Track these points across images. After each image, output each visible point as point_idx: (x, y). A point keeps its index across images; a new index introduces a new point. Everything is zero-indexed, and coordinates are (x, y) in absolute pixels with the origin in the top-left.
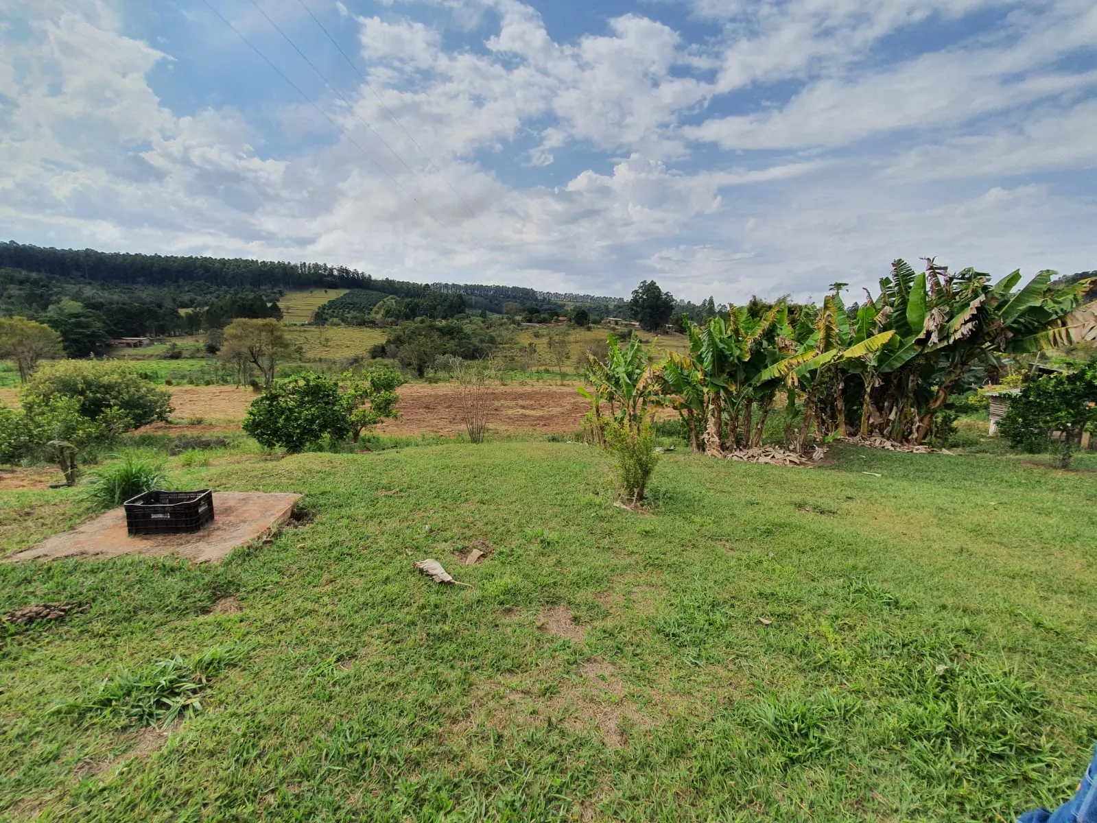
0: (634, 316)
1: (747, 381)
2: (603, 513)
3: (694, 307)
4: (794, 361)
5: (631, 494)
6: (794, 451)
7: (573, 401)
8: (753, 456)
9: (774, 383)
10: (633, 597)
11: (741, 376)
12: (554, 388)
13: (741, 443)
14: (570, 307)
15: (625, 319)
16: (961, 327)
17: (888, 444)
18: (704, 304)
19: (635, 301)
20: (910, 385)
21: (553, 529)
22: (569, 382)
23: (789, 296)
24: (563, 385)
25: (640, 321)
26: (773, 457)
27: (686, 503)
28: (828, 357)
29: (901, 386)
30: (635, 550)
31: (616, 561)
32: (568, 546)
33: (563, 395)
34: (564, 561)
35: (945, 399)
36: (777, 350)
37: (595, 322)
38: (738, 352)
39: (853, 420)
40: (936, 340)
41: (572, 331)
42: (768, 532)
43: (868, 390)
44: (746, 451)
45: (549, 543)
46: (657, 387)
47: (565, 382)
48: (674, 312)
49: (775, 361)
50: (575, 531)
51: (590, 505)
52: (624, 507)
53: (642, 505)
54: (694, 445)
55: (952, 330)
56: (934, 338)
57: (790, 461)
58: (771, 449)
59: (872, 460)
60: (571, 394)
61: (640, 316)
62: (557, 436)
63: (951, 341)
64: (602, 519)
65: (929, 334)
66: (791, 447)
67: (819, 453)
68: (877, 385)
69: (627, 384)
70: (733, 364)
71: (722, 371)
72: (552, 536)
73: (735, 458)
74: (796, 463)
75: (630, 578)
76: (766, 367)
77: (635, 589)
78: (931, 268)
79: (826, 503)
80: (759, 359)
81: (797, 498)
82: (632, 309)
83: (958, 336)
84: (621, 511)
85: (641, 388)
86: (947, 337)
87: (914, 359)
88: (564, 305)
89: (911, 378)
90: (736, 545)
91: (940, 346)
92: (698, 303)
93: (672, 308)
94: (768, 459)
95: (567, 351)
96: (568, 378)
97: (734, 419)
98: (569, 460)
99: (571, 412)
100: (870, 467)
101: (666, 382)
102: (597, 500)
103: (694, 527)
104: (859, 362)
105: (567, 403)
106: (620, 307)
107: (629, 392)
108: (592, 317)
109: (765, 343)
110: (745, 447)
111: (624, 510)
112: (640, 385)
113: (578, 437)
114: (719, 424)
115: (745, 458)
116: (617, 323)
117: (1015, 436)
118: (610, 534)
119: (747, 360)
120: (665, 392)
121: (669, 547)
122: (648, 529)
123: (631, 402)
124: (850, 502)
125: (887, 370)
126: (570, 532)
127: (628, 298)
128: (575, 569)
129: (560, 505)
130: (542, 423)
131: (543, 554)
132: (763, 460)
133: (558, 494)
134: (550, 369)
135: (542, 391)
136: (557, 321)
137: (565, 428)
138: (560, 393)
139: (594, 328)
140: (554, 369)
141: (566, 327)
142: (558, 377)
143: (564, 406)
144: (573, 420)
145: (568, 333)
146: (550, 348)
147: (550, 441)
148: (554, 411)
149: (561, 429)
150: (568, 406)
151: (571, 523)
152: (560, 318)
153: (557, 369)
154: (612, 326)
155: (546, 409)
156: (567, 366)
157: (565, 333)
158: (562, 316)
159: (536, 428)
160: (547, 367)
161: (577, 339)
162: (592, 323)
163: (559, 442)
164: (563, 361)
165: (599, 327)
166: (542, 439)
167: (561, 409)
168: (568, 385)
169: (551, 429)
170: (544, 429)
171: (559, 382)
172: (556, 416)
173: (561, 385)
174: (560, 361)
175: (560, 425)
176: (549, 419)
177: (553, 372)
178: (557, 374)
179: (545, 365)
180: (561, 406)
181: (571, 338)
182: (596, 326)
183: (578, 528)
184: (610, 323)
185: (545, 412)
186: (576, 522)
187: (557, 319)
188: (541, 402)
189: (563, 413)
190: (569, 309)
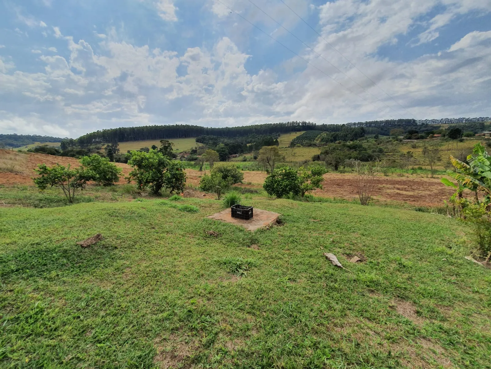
2: (453, 260)
5: (484, 254)
12: (425, 179)
14: (445, 127)
21: (409, 259)
22: (439, 176)
24: (432, 177)
31: (460, 292)
32: (419, 272)
33: (432, 184)
34: (414, 279)
37: (468, 136)
41: (445, 143)
45: (404, 266)
47: (434, 176)
50: (426, 265)
51: (442, 253)
52: (476, 261)
62: (423, 208)
72: (407, 263)
75: (471, 307)
84: (469, 263)
88: (440, 126)
95: (439, 156)
96: (438, 173)
98: (429, 223)
99: (436, 195)
102: (449, 251)
105: (435, 189)
108: (466, 132)
111: (475, 264)
113: (441, 211)
118: (458, 275)
126: (422, 264)
128: (422, 286)
129: (417, 248)
130: (412, 199)
131: (399, 271)
133: (416, 241)
134: (423, 167)
135: (415, 181)
136: (433, 137)
137: (431, 204)
138: (429, 182)
139: (467, 140)
140: (427, 167)
141: (440, 141)
142: (429, 172)
143: (432, 191)
144: (438, 200)
145: (441, 145)
146: (424, 154)
147: (416, 210)
148: (423, 193)
149: (427, 205)
150: (435, 191)
151: (424, 260)
152: (435, 135)
153: (429, 167)
154: (486, 137)
155: (417, 191)
156: (439, 166)
157: (438, 144)
158: (437, 134)
159: (407, 202)
160: (421, 166)
161: (449, 148)
162: (465, 136)
163: (424, 212)
164: (434, 163)
165: (472, 139)
166: (410, 209)
167: (429, 193)
168: (438, 178)
169: (419, 203)
170: (413, 203)
171: (430, 176)
172: (424, 196)
173: (431, 178)
174: (432, 162)
175: (427, 202)
176: (418, 198)
177: (425, 169)
178: (429, 170)
179: (420, 165)
180: (429, 190)
181: (443, 148)
182: (468, 138)
183: (429, 264)
184: (484, 135)
185: (416, 193)
186: (428, 260)
187: (432, 136)
188: (413, 187)
189: (430, 195)
190: (444, 129)
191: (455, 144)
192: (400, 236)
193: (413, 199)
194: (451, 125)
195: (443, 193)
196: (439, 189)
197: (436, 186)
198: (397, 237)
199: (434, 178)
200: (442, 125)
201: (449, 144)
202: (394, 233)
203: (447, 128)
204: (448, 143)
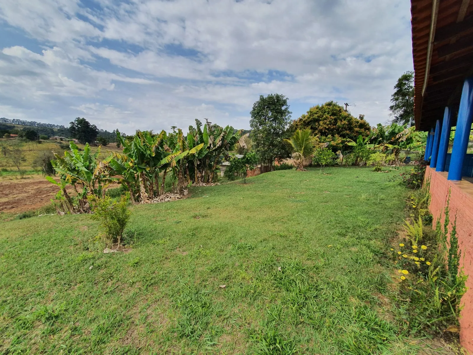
0: (74, 136)
1: (155, 165)
2: (98, 262)
3: (109, 133)
4: (173, 156)
5: (115, 241)
6: (177, 193)
7: (36, 187)
8: (163, 199)
9: (166, 166)
10: (150, 320)
11: (152, 163)
12: (16, 181)
13: (156, 194)
14: (20, 128)
15: (67, 138)
16: (219, 143)
17: (204, 184)
18: (114, 132)
19: (72, 128)
20: (207, 163)
21: (57, 298)
22: (29, 176)
23: (153, 130)
24: (23, 178)
25: (78, 139)
26: (171, 197)
27: (150, 234)
28: (185, 154)
29: (204, 163)
30: (135, 280)
31: (124, 297)
32: (78, 307)
33: (26, 185)
34: (79, 324)
35: (216, 167)
36: (164, 151)
37: (44, 138)
38: (149, 152)
39: (192, 178)
40: (212, 147)
41: (24, 144)
42: (194, 235)
43: (196, 166)
44: (158, 197)
45: (57, 317)
46: (106, 173)
47: (24, 176)
48: (98, 135)
49: (165, 156)
50: (80, 289)
51: (85, 260)
52: (112, 251)
53: (124, 245)
54: (133, 200)
55: (216, 143)
56: (212, 146)
57: (177, 198)
58: (168, 194)
59: (203, 191)
60: (34, 183)
61: (78, 136)
62: (28, 213)
63: (217, 147)
64: (99, 267)
65: (210, 145)
66: (175, 191)
67: (186, 192)
68: (198, 163)
69: (87, 173)
70: (147, 158)
71: (143, 162)
72: (57, 307)
73: (155, 202)
74: (179, 198)
75: (141, 305)
76: (162, 159)
77: (149, 312)
78: (207, 122)
79: (203, 212)
80: (159, 156)
81: (192, 214)
82: (72, 133)
83: (218, 145)
84: (111, 256)
85: (97, 174)
86: (215, 146)
87: (207, 154)
88: (14, 127)
89: (207, 160)
90: (184, 248)
91: (214, 149)
92: (111, 132)
93: (97, 133)
94: (168, 199)
95: (22, 156)
96: (27, 173)
97: (152, 184)
98: (50, 230)
99: (35, 195)
100: (204, 194)
101: (111, 169)
102: (90, 255)
103: (161, 247)
104: (193, 155)
105: (31, 190)
106: (62, 131)
107: (89, 178)
108: (41, 135)
109: (160, 148)
110: (158, 196)
111: (113, 253)
112: (96, 172)
113: (48, 210)
114: (145, 187)
115: (159, 201)
116: (61, 139)
117: (229, 176)
118: (111, 277)
119: (154, 156)
120: (111, 175)
121: (154, 267)
122: (136, 261)
123: (91, 184)
124: (209, 210)
125: (201, 158)
126: (75, 292)
127: (68, 126)
128: (94, 327)
129: (57, 273)
130: (8, 207)
131: (53, 332)
132: (167, 200)
133: (50, 263)
134: (8, 169)
135: (3, 184)
136: (9, 137)
137: (33, 206)
138: (22, 184)
139: (44, 142)
140: (12, 168)
141: (19, 141)
142: (17, 173)
143: (29, 192)
144: (39, 200)
145: (21, 145)
146: (5, 154)
147: (21, 219)
148: (20, 196)
149: (30, 208)
150: (33, 192)
151: (73, 284)
152: (11, 135)
153: (16, 168)
154: (58, 141)
155: (11, 196)
156: (25, 166)
157: (18, 145)
158: (13, 134)
159: (3, 211)
160: (4, 168)
161: (30, 149)
162: (42, 139)
163: (30, 217)
164: (20, 163)
165: (48, 141)
166: (12, 218)
167: (26, 195)
168: (29, 178)
169: (19, 209)
170: (13, 211)
171: (19, 177)
172: (22, 200)
173: (21, 179)
174: (17, 163)
175: (28, 205)
176: (15, 203)
177: (11, 171)
178: (16, 172)
179: (3, 166)
180: (26, 192)
181: (25, 148)
182: (45, 141)
183: (81, 285)
184: (56, 139)
185: (11, 198)
186: (78, 280)
187: (8, 135)
188: (4, 192)
189: (29, 197)
190: (19, 129)
191: (35, 145)
192: (24, 270)
193: (10, 206)
194: (25, 126)
195: (40, 192)
196: (36, 189)
197: (31, 186)
198: (21, 274)
199: (25, 178)
200: (15, 125)
201: (29, 145)
202: (12, 269)
203: (22, 129)
204: (28, 143)
